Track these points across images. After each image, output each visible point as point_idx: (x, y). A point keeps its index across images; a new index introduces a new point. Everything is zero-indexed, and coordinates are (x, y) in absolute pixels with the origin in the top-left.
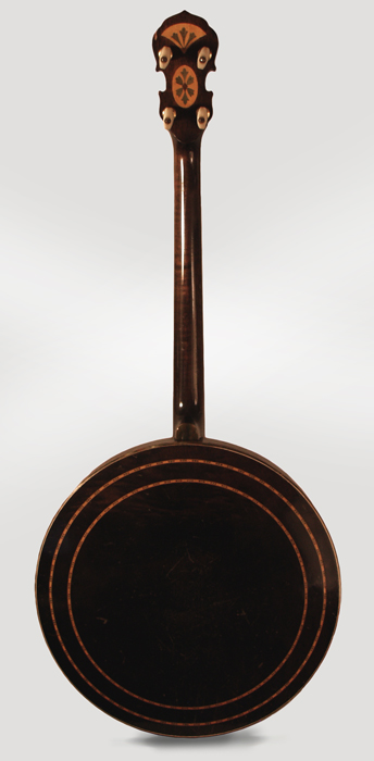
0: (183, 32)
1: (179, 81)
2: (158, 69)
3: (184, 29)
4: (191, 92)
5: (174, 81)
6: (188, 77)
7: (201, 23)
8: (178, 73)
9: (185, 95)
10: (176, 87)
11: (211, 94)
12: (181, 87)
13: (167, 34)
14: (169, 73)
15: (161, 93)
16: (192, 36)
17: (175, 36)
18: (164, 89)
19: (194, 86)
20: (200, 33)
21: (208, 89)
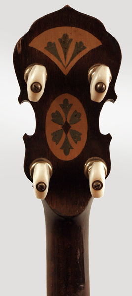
0: (65, 42)
1: (56, 118)
2: (23, 98)
3: (65, 36)
4: (76, 137)
5: (49, 118)
6: (71, 113)
7: (94, 26)
8: (55, 106)
9: (66, 140)
10: (51, 128)
11: (108, 137)
12: (60, 127)
13: (38, 44)
14: (40, 109)
15: (26, 138)
16: (80, 47)
17: (51, 47)
18: (31, 131)
19: (81, 127)
20: (92, 43)
21: (104, 130)
